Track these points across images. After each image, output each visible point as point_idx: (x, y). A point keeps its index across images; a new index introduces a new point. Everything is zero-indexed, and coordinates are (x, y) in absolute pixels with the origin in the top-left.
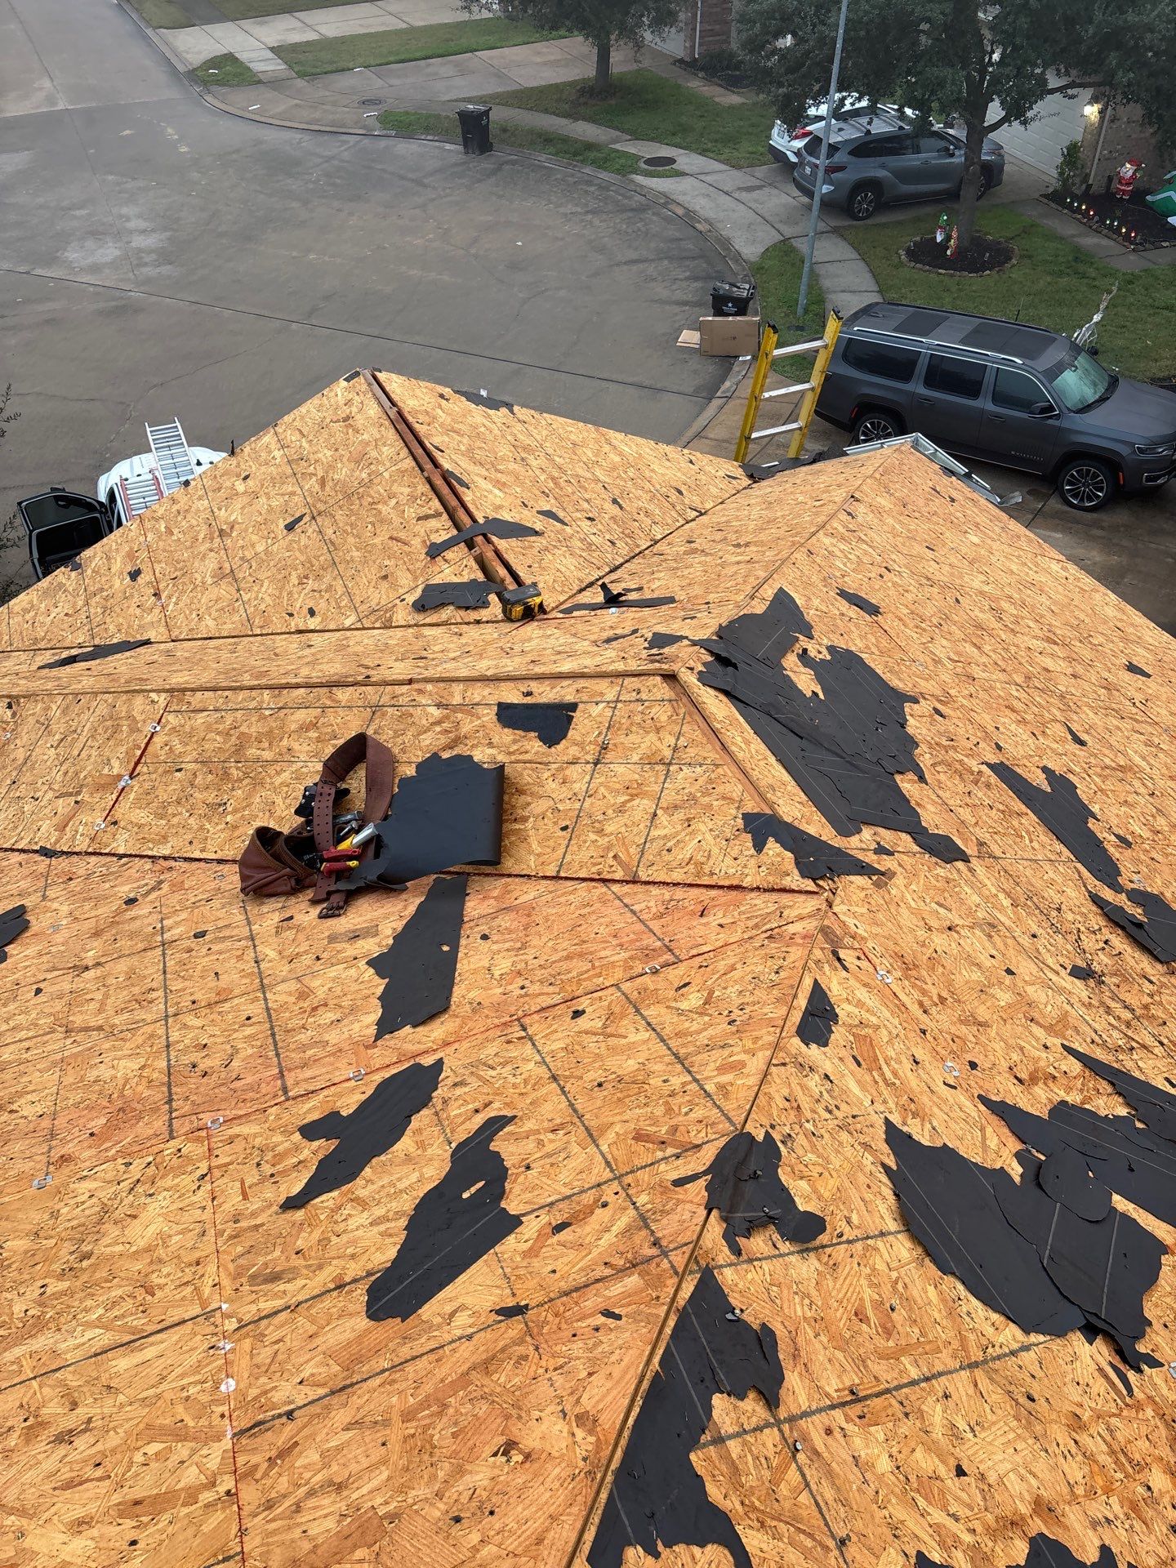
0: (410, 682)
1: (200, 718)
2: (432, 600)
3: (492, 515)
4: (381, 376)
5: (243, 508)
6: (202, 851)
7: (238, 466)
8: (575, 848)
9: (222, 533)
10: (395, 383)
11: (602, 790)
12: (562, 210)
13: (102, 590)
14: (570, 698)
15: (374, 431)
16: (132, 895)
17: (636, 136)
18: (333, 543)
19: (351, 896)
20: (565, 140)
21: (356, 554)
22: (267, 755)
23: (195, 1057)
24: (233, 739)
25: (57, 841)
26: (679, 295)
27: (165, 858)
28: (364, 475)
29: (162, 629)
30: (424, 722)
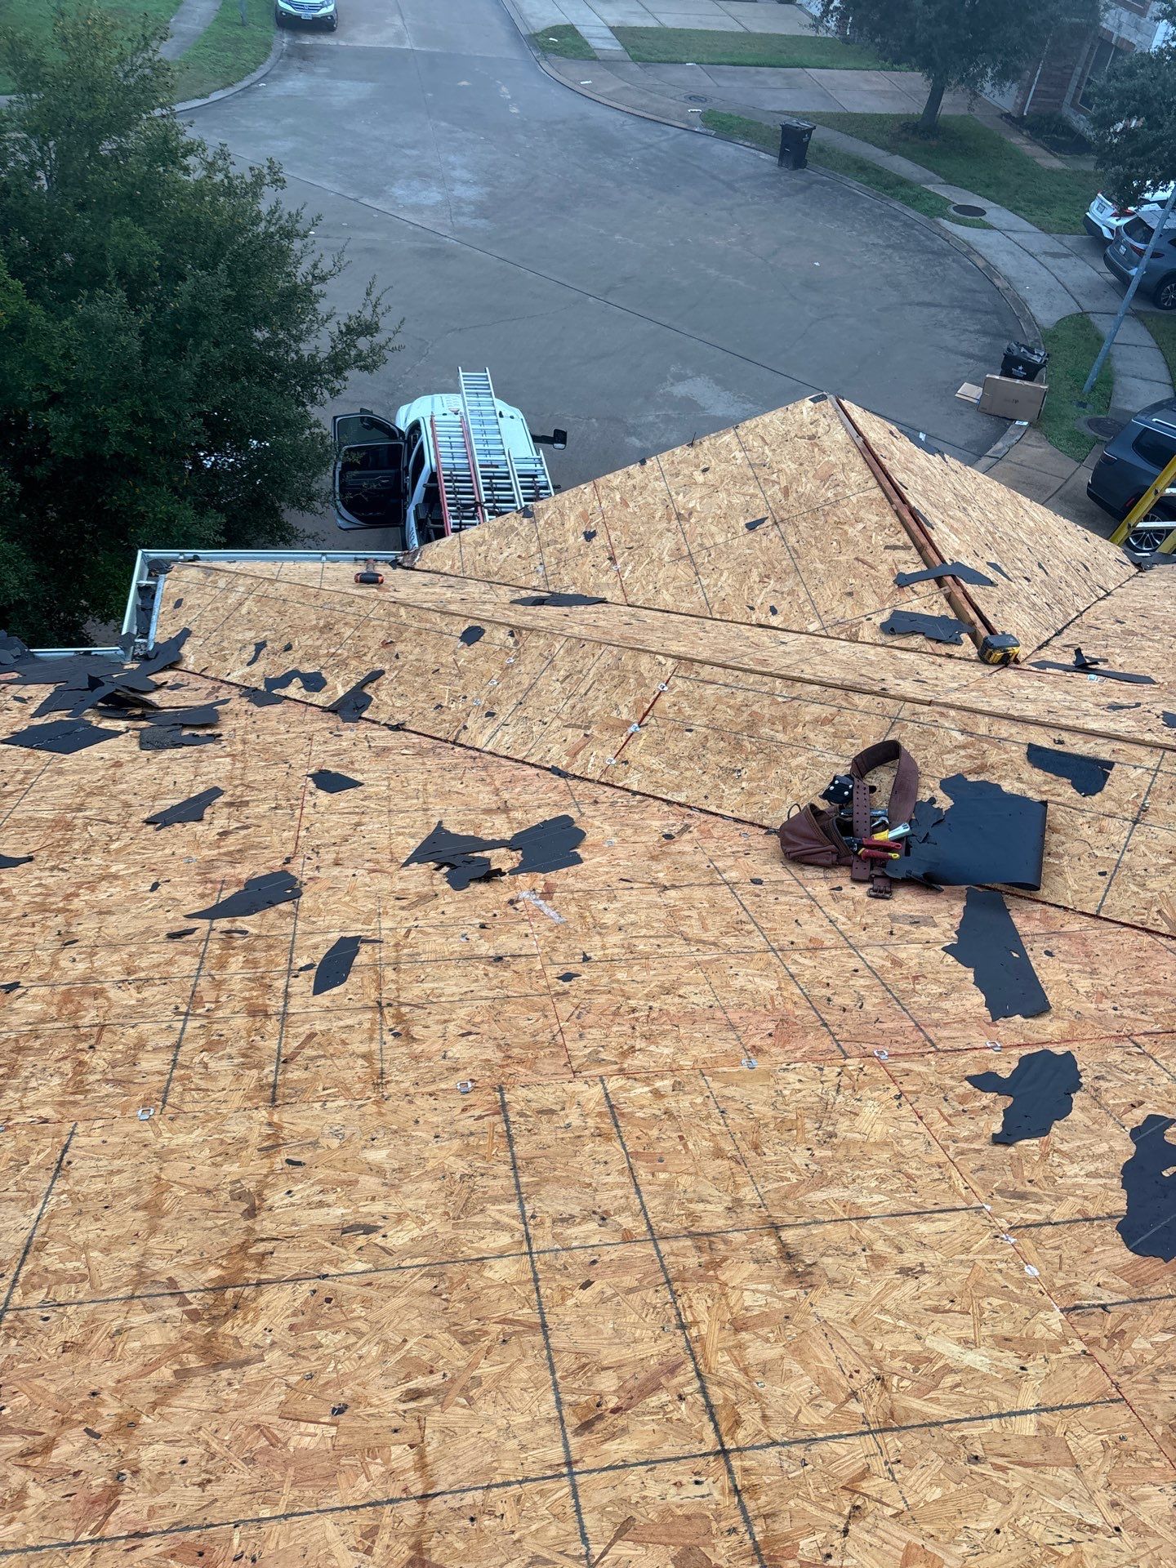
0: (930, 703)
1: (710, 690)
2: (899, 626)
3: (956, 559)
4: (845, 403)
5: (702, 498)
6: (719, 807)
7: (697, 456)
8: (1115, 894)
9: (679, 516)
10: (856, 413)
11: (1143, 848)
12: (864, 239)
13: (556, 542)
14: (1105, 755)
15: (842, 456)
16: (666, 831)
17: (950, 181)
18: (796, 552)
19: (896, 883)
20: (879, 171)
21: (819, 566)
22: (780, 737)
23: (827, 992)
24: (745, 715)
25: (568, 765)
26: (964, 347)
27: (680, 804)
28: (830, 494)
29: (618, 592)
30: (947, 743)
